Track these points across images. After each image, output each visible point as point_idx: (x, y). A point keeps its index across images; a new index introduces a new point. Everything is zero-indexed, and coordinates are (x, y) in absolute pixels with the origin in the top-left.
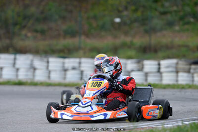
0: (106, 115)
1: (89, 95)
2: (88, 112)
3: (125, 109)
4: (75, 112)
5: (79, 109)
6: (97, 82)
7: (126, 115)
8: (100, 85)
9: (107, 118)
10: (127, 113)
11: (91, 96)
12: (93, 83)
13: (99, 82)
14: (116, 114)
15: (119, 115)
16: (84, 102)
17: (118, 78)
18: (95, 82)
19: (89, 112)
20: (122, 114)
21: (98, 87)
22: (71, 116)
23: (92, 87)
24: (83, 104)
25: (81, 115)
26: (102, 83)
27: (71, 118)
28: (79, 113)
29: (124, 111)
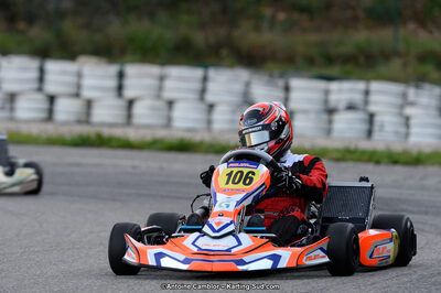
5: (205, 243)
6: (242, 172)
8: (248, 179)
9: (279, 266)
12: (229, 175)
13: (246, 171)
17: (282, 159)
18: (236, 170)
20: (315, 257)
23: (231, 185)
24: (214, 231)
25: (212, 258)
26: (253, 174)
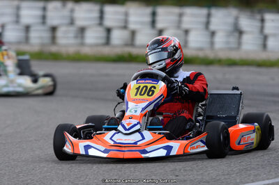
0: (169, 148)
1: (136, 111)
2: (136, 143)
3: (203, 137)
4: (112, 143)
7: (206, 148)
10: (206, 143)
11: (138, 113)
14: (187, 146)
15: (193, 148)
16: (128, 124)
19: (139, 143)
21: (148, 95)
22: (104, 152)
27: (105, 155)
28: (119, 145)
29: (202, 141)
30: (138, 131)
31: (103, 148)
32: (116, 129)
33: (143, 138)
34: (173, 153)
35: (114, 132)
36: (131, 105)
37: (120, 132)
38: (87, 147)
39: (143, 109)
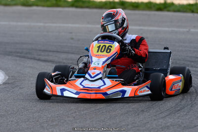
0: (124, 92)
1: (98, 64)
2: (99, 88)
3: (148, 83)
4: (82, 87)
7: (150, 92)
10: (150, 89)
11: (100, 66)
14: (136, 91)
15: (141, 92)
16: (93, 73)
19: (102, 88)
20: (144, 91)
21: (107, 52)
22: (76, 94)
27: (76, 96)
28: (87, 89)
29: (147, 87)
30: (101, 79)
31: (75, 91)
32: (84, 77)
33: (105, 84)
34: (127, 95)
35: (82, 79)
36: (94, 59)
37: (87, 79)
38: (63, 90)
39: (104, 62)
